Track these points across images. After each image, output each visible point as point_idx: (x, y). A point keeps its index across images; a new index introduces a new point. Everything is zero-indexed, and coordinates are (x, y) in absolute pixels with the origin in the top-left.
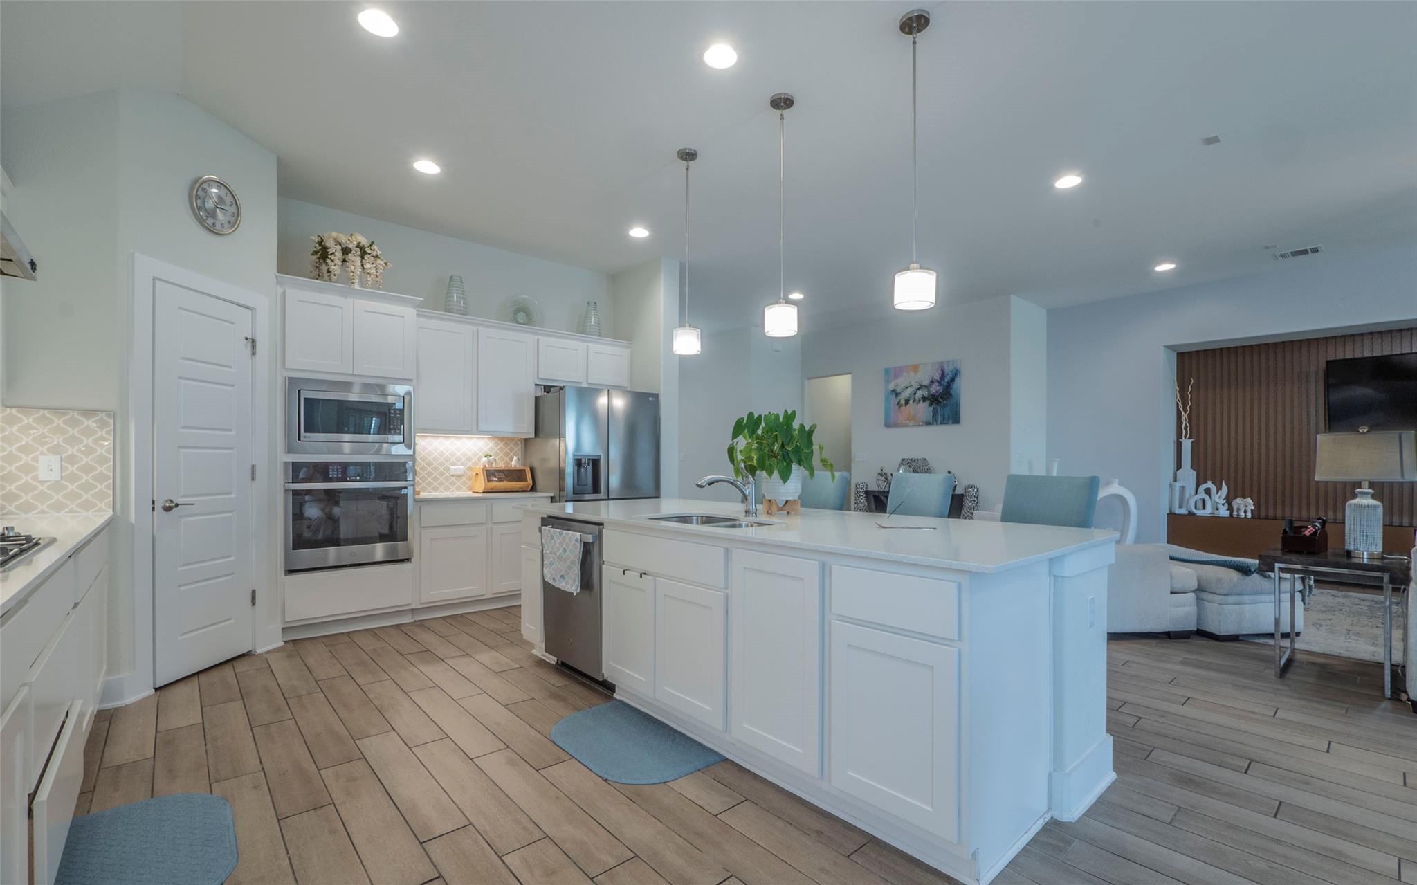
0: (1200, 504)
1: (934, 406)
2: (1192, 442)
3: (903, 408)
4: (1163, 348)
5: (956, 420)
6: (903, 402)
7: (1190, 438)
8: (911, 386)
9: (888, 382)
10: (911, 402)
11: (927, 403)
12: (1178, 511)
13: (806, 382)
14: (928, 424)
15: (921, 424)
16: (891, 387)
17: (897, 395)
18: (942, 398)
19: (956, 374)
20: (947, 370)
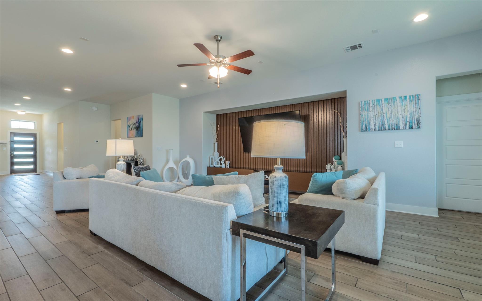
0: (216, 164)
1: (137, 131)
2: (218, 143)
3: (131, 131)
4: (203, 112)
5: (142, 136)
6: (131, 129)
7: (217, 142)
8: (132, 124)
9: (128, 122)
10: (132, 129)
11: (136, 129)
12: (211, 166)
13: (112, 122)
14: (136, 137)
15: (134, 137)
16: (128, 124)
17: (130, 126)
18: (138, 128)
19: (142, 119)
20: (140, 118)
